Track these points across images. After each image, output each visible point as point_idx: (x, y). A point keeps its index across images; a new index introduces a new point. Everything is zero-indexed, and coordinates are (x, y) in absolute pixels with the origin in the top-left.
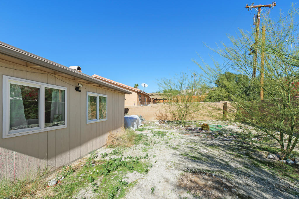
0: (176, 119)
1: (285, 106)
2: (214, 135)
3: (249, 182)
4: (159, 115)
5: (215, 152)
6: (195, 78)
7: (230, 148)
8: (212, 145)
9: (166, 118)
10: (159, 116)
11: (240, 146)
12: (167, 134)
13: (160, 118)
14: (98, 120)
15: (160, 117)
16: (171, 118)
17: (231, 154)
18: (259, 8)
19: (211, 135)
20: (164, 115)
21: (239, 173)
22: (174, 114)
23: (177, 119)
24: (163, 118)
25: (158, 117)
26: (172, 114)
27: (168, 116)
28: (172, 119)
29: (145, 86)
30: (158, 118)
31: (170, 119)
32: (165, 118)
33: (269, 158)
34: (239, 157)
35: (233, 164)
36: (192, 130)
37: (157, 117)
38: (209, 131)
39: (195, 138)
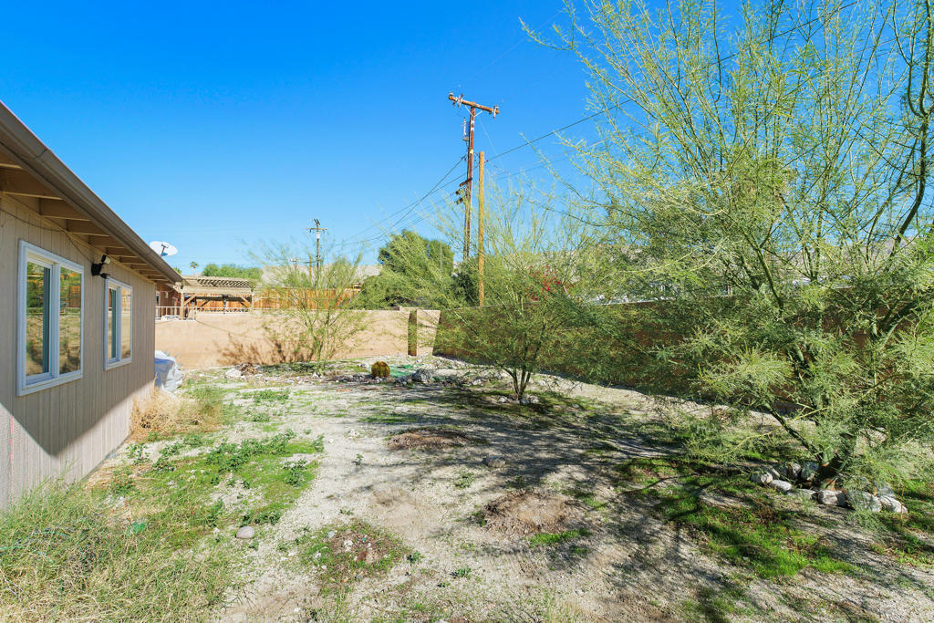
0: (284, 358)
1: (517, 317)
2: (405, 383)
3: (482, 428)
4: (226, 350)
5: (420, 408)
6: (318, 236)
7: (441, 400)
8: (408, 400)
9: (253, 356)
10: (227, 352)
11: (457, 395)
12: (290, 396)
13: (233, 359)
14: (118, 360)
15: (232, 355)
16: (269, 357)
17: (448, 407)
18: (473, 107)
19: (397, 383)
20: (245, 349)
21: (467, 423)
22: (279, 346)
23: (288, 359)
24: (242, 358)
25: (225, 355)
26: (274, 345)
27: (259, 351)
28: (272, 359)
29: (165, 251)
30: (225, 359)
31: (266, 362)
32: (250, 358)
33: (500, 402)
34: (463, 408)
35: (455, 417)
36: (348, 380)
37: (220, 356)
38: (389, 379)
39: (366, 394)
